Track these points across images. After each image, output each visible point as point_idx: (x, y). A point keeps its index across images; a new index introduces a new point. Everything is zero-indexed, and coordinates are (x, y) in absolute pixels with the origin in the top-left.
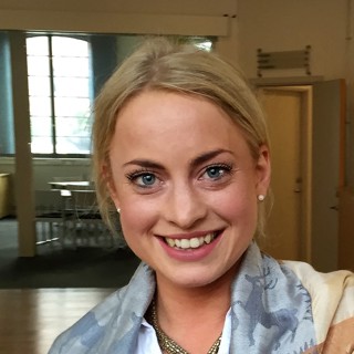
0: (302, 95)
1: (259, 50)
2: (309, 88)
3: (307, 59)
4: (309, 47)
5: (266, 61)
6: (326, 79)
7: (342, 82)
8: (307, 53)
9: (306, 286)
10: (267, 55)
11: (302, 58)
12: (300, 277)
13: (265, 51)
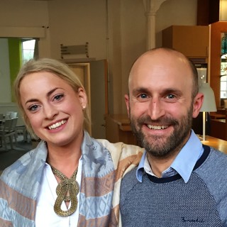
0: (84, 68)
1: (62, 45)
2: (89, 64)
3: (87, 49)
4: (87, 43)
5: (65, 50)
6: (97, 60)
7: (105, 60)
8: (86, 46)
9: (108, 148)
10: (66, 47)
11: (84, 49)
12: (104, 146)
13: (64, 45)
